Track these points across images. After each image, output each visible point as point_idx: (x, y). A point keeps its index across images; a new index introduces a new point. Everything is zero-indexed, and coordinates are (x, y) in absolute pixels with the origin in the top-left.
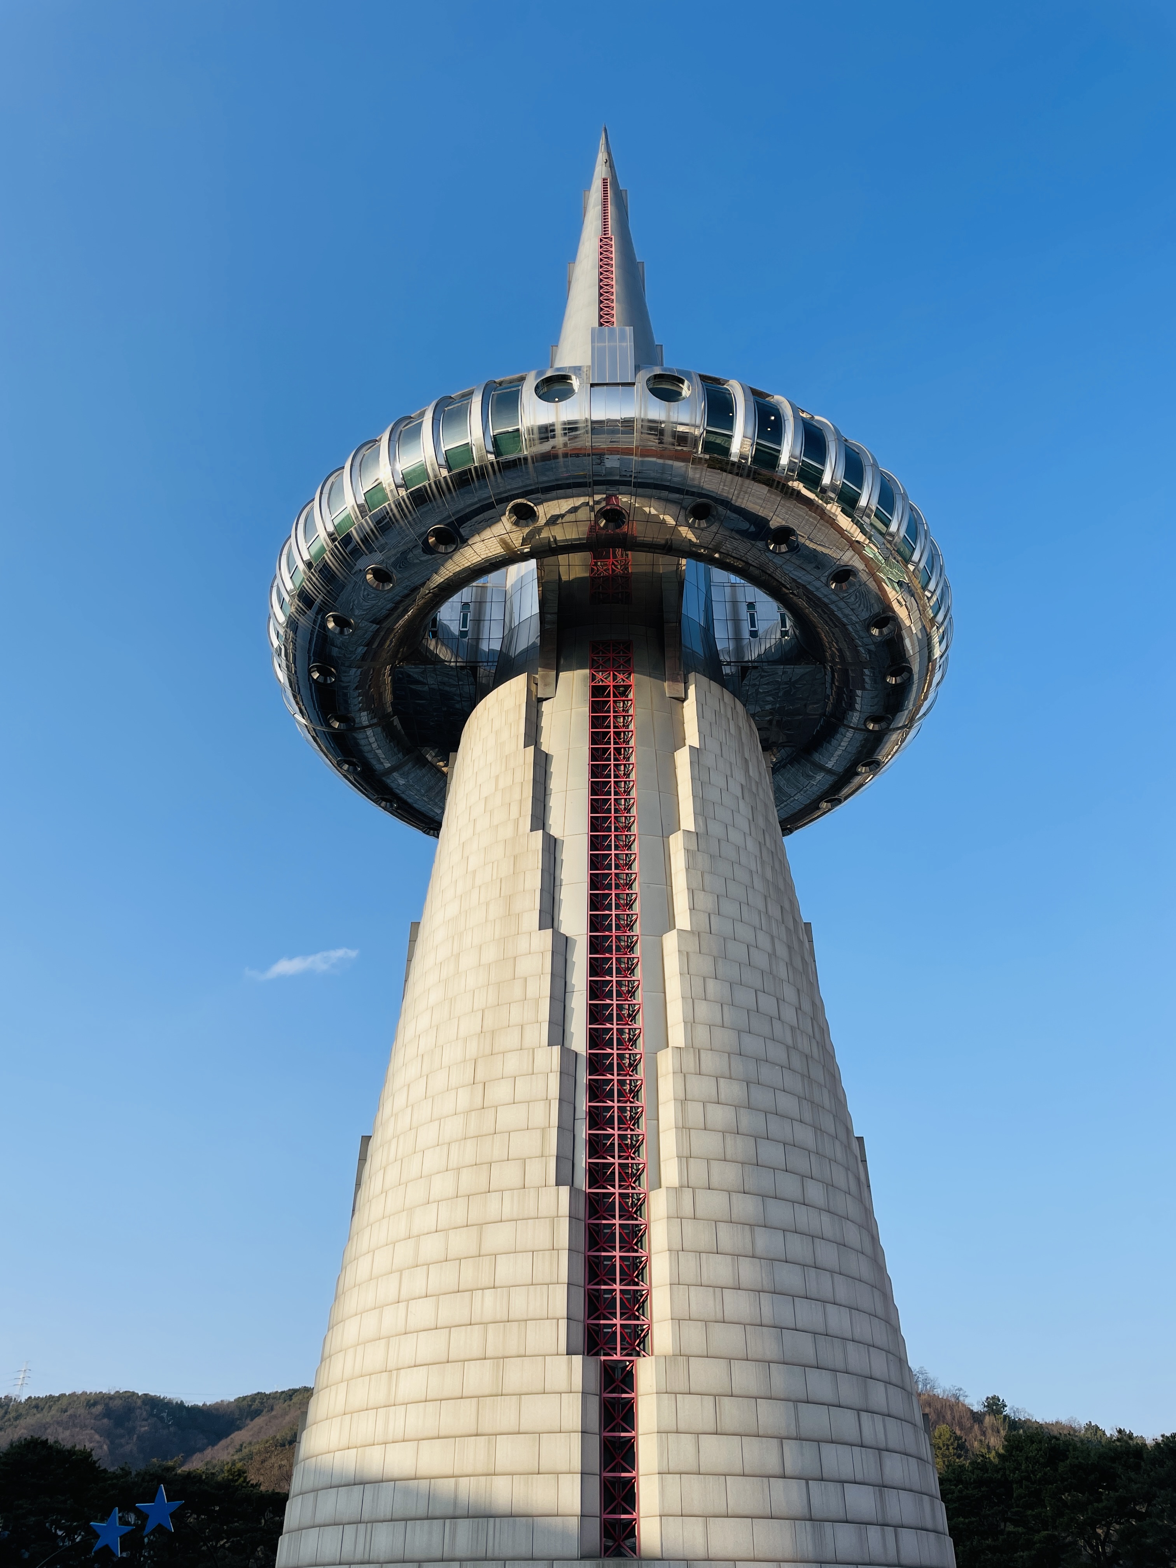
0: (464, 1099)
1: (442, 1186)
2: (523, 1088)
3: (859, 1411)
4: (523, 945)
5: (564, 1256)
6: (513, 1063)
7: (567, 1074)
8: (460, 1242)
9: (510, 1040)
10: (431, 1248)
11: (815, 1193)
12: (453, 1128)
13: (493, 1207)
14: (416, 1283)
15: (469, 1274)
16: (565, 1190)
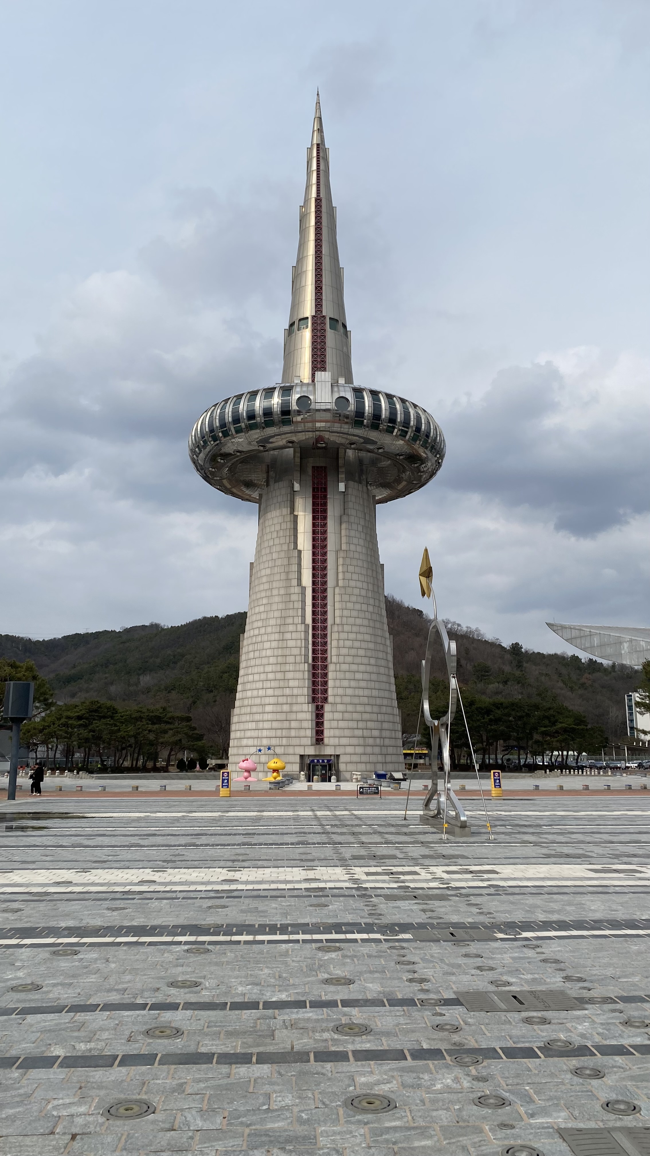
0: (277, 637)
1: (272, 660)
2: (294, 635)
3: (377, 713)
4: (292, 590)
5: (307, 681)
6: (291, 628)
7: (306, 632)
8: (279, 676)
9: (290, 620)
10: (271, 676)
11: (373, 661)
12: (274, 644)
13: (288, 668)
14: (268, 684)
15: (282, 684)
16: (306, 665)
